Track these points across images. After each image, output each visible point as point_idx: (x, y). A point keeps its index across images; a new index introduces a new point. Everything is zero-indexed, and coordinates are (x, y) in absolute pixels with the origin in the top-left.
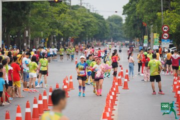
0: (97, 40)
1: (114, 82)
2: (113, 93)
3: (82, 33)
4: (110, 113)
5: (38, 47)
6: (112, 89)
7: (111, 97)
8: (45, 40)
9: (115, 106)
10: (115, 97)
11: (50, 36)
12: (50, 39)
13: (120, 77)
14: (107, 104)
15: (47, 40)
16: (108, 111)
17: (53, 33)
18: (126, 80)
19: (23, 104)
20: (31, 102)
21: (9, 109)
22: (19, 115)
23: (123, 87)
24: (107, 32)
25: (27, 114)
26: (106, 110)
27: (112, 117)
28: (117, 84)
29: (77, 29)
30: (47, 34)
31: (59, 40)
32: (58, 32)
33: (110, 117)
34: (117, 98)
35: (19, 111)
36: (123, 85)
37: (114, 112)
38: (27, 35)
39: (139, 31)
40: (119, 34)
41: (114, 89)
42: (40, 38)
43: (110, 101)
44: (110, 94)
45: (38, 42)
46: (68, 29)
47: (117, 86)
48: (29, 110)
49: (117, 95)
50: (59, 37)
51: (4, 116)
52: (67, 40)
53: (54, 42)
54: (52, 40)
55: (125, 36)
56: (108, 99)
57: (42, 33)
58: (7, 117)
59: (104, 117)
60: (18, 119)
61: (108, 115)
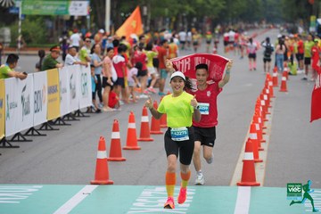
0: (244, 22)
1: (267, 82)
2: (266, 97)
3: (223, 10)
4: (261, 125)
5: (160, 29)
6: (264, 92)
7: (263, 103)
8: (171, 20)
9: (267, 116)
10: (268, 102)
11: (178, 14)
12: (177, 19)
13: (275, 75)
14: (257, 112)
15: (174, 19)
16: (257, 122)
17: (182, 10)
18: (284, 79)
19: (137, 110)
21: (118, 117)
22: (132, 126)
23: (279, 88)
25: (144, 125)
26: (255, 120)
27: (264, 131)
28: (271, 84)
29: (216, 5)
30: (173, 11)
31: (190, 21)
32: (189, 8)
33: (261, 130)
34: (271, 104)
35: (132, 120)
36: (280, 85)
37: (266, 124)
38: (145, 13)
39: (303, 10)
40: (275, 13)
41: (268, 91)
42: (164, 18)
43: (261, 108)
45: (160, 23)
46: (203, 5)
47: (271, 87)
48: (146, 119)
49: (271, 99)
50: (190, 17)
51: (112, 127)
52: (201, 20)
53: (183, 23)
54: (181, 20)
55: (283, 15)
56: (258, 105)
57: (166, 11)
58: (116, 128)
59: (253, 130)
60: (131, 132)
61: (258, 127)
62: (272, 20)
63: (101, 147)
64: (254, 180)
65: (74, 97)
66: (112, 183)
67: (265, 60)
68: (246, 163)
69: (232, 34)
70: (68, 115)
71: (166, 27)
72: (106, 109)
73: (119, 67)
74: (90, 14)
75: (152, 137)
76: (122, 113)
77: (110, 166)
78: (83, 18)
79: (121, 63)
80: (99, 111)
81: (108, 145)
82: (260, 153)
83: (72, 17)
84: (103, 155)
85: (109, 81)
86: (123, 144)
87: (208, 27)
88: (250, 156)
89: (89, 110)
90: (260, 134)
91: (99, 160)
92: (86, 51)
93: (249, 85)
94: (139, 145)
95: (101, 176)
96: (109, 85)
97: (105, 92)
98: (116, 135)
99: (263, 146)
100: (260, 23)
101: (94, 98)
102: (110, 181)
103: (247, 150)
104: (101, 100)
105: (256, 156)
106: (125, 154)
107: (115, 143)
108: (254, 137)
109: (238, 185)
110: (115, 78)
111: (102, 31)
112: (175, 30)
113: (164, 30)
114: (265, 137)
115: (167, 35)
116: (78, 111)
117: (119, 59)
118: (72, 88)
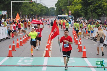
0: (46, 16)
3: (41, 13)
4: (50, 42)
12: (29, 15)
14: (49, 38)
17: (30, 13)
19: (19, 38)
20: (22, 37)
21: (14, 40)
22: (18, 42)
24: (49, 13)
26: (49, 40)
27: (51, 43)
29: (39, 12)
31: (32, 16)
32: (32, 13)
35: (18, 40)
37: (51, 41)
38: (21, 14)
39: (60, 13)
40: (53, 14)
42: (26, 15)
44: (50, 35)
45: (25, 16)
46: (35, 12)
48: (21, 40)
50: (32, 14)
52: (35, 15)
53: (30, 16)
55: (55, 14)
56: (49, 37)
57: (26, 13)
58: (14, 43)
59: (48, 43)
60: (17, 43)
61: (49, 42)
62: (53, 15)
63: (10, 47)
64: (49, 55)
65: (3, 35)
66: (13, 56)
67: (51, 26)
68: (46, 51)
69: (43, 19)
70: (2, 39)
71: (26, 17)
72: (11, 38)
73: (14, 27)
74: (7, 14)
75: (23, 45)
76: (15, 39)
77: (12, 52)
78: (5, 15)
79: (15, 26)
80: (9, 38)
81: (12, 47)
82: (50, 49)
83: (2, 15)
84: (10, 49)
85: (12, 31)
86: (16, 47)
87: (37, 17)
88: (47, 49)
89: (7, 38)
90: (50, 44)
91: (9, 51)
92: (6, 23)
93: (47, 32)
94: (20, 47)
95: (10, 55)
96: (12, 32)
97: (11, 34)
98: (14, 44)
99: (51, 47)
100: (50, 16)
101: (8, 35)
102: (12, 56)
103: (47, 48)
104: (10, 36)
105: (49, 49)
106: (16, 49)
107: (13, 46)
108: (48, 44)
109: (45, 56)
110: (13, 30)
111: (10, 18)
112: (29, 18)
113: (26, 18)
114: (51, 45)
115: (27, 19)
116: (4, 38)
117: (14, 25)
118: (3, 33)
